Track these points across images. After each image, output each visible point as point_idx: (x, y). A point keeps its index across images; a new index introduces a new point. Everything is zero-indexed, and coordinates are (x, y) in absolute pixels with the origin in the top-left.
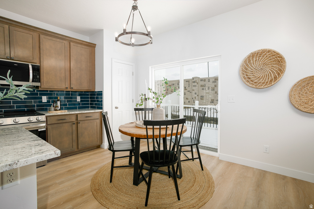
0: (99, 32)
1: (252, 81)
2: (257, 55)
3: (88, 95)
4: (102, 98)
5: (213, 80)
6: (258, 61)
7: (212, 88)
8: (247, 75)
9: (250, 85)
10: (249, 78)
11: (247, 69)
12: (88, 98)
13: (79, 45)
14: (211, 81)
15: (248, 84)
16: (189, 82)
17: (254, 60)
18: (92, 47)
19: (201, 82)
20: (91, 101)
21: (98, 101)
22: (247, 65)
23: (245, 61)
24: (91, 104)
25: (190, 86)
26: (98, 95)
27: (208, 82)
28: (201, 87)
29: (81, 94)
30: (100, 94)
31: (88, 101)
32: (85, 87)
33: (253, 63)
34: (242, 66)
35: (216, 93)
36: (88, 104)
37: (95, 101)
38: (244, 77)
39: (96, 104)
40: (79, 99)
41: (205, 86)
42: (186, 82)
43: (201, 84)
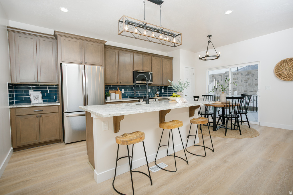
1: (283, 76)
2: (286, 61)
5: (247, 73)
6: (287, 65)
7: (244, 80)
8: (279, 73)
9: (282, 79)
10: (281, 75)
11: (279, 70)
13: (166, 59)
14: (244, 74)
15: (280, 78)
16: (222, 76)
17: (285, 64)
18: (171, 59)
19: (234, 75)
22: (279, 67)
23: (278, 65)
24: (169, 94)
25: (223, 80)
27: (241, 75)
28: (233, 80)
29: (162, 87)
33: (284, 66)
34: (276, 68)
35: (249, 85)
38: (277, 75)
40: (163, 90)
41: (238, 79)
42: (219, 76)
43: (234, 78)
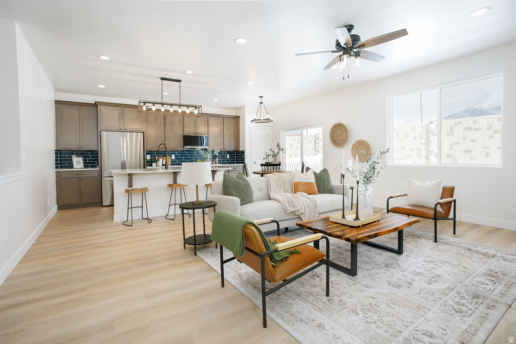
0: (242, 108)
1: (336, 143)
2: (337, 126)
3: (234, 153)
4: (244, 155)
9: (335, 145)
10: (335, 141)
12: (234, 156)
13: (229, 119)
17: (337, 129)
18: (237, 118)
20: (237, 158)
21: (241, 158)
22: (333, 132)
23: (332, 130)
24: (236, 160)
26: (241, 153)
29: (229, 152)
30: (243, 152)
31: (234, 158)
32: (232, 148)
36: (234, 160)
37: (239, 158)
38: (332, 140)
39: (240, 160)
40: (228, 156)
